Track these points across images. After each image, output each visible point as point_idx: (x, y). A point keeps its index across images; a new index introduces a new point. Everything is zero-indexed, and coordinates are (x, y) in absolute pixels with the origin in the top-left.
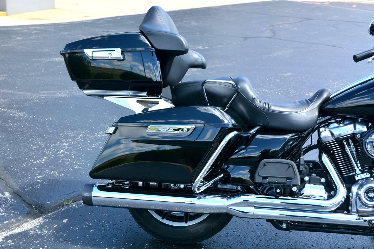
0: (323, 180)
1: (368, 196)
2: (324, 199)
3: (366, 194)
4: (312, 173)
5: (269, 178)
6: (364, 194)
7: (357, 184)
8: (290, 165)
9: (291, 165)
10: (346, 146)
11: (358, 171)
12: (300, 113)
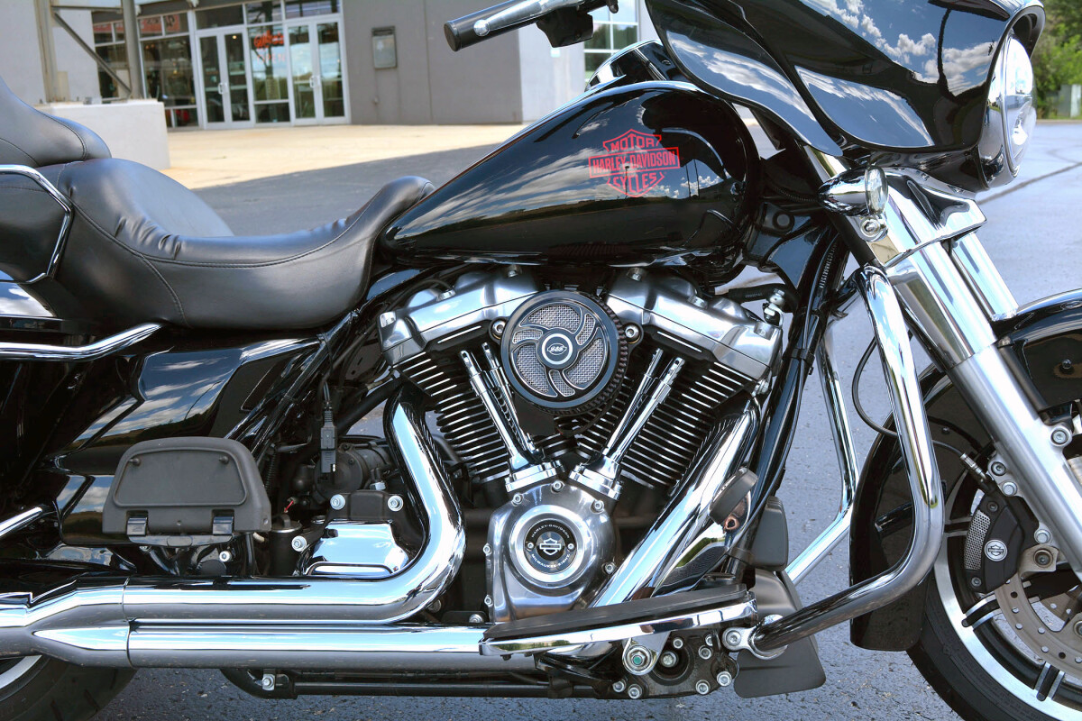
0: (395, 502)
1: (541, 552)
2: (388, 574)
3: (531, 545)
4: (373, 478)
5: (151, 513)
6: (526, 545)
7: (505, 511)
8: (226, 458)
9: (227, 455)
10: (472, 369)
11: (517, 459)
12: (295, 264)
